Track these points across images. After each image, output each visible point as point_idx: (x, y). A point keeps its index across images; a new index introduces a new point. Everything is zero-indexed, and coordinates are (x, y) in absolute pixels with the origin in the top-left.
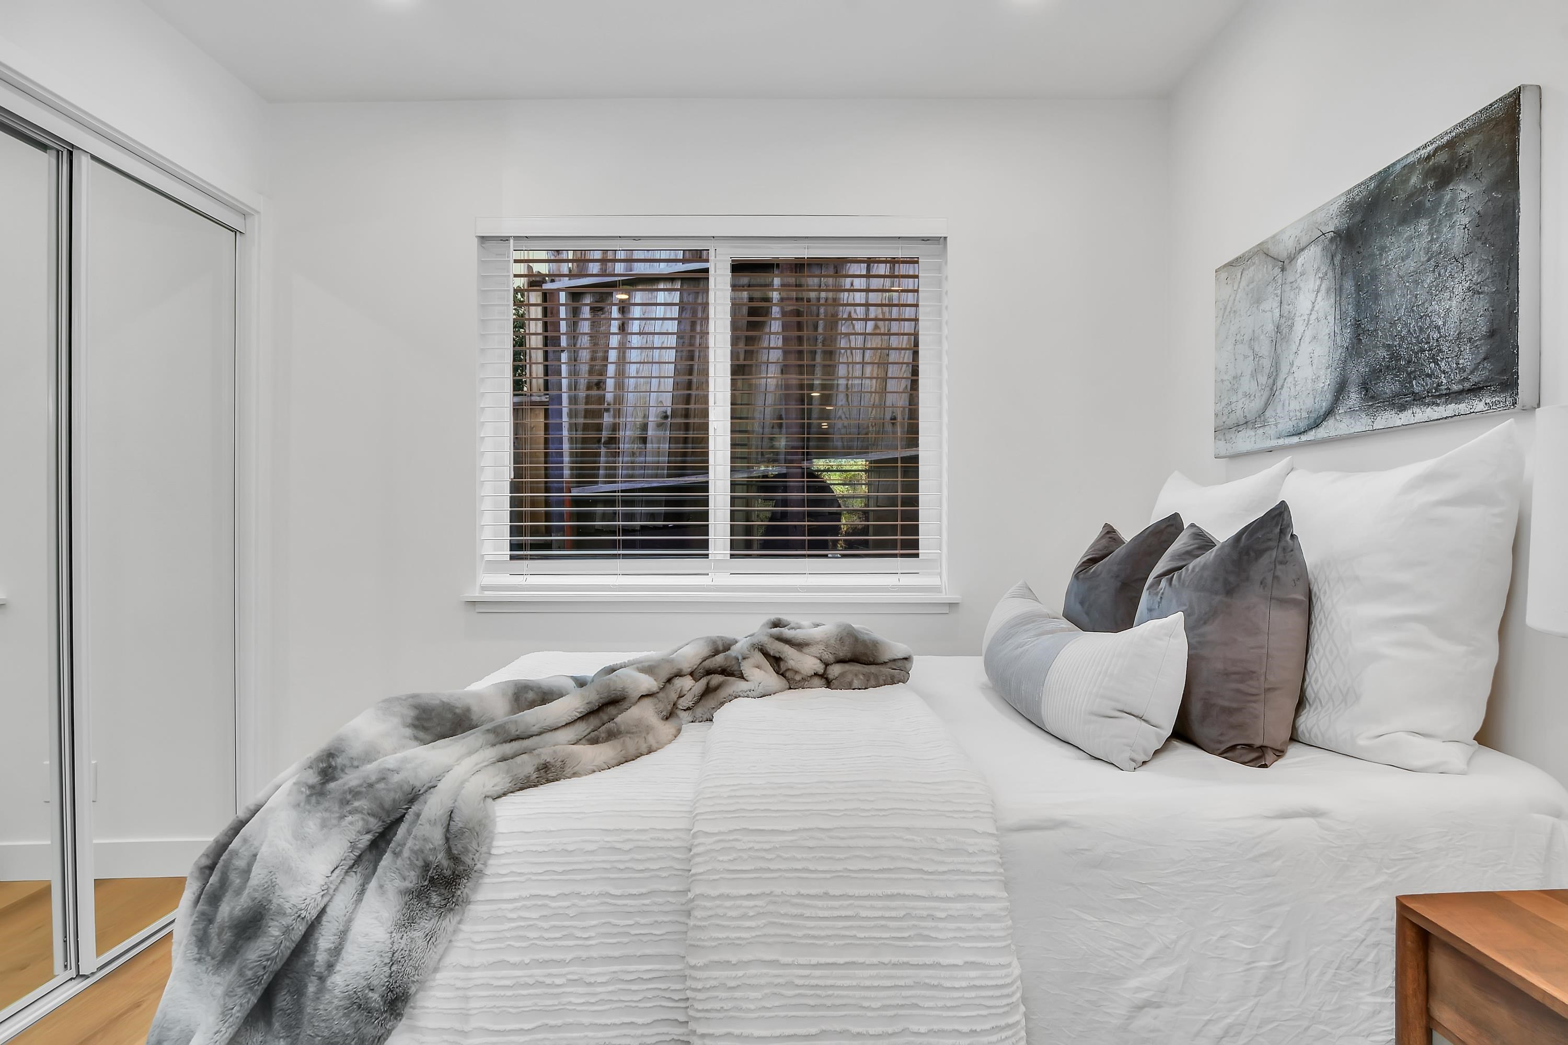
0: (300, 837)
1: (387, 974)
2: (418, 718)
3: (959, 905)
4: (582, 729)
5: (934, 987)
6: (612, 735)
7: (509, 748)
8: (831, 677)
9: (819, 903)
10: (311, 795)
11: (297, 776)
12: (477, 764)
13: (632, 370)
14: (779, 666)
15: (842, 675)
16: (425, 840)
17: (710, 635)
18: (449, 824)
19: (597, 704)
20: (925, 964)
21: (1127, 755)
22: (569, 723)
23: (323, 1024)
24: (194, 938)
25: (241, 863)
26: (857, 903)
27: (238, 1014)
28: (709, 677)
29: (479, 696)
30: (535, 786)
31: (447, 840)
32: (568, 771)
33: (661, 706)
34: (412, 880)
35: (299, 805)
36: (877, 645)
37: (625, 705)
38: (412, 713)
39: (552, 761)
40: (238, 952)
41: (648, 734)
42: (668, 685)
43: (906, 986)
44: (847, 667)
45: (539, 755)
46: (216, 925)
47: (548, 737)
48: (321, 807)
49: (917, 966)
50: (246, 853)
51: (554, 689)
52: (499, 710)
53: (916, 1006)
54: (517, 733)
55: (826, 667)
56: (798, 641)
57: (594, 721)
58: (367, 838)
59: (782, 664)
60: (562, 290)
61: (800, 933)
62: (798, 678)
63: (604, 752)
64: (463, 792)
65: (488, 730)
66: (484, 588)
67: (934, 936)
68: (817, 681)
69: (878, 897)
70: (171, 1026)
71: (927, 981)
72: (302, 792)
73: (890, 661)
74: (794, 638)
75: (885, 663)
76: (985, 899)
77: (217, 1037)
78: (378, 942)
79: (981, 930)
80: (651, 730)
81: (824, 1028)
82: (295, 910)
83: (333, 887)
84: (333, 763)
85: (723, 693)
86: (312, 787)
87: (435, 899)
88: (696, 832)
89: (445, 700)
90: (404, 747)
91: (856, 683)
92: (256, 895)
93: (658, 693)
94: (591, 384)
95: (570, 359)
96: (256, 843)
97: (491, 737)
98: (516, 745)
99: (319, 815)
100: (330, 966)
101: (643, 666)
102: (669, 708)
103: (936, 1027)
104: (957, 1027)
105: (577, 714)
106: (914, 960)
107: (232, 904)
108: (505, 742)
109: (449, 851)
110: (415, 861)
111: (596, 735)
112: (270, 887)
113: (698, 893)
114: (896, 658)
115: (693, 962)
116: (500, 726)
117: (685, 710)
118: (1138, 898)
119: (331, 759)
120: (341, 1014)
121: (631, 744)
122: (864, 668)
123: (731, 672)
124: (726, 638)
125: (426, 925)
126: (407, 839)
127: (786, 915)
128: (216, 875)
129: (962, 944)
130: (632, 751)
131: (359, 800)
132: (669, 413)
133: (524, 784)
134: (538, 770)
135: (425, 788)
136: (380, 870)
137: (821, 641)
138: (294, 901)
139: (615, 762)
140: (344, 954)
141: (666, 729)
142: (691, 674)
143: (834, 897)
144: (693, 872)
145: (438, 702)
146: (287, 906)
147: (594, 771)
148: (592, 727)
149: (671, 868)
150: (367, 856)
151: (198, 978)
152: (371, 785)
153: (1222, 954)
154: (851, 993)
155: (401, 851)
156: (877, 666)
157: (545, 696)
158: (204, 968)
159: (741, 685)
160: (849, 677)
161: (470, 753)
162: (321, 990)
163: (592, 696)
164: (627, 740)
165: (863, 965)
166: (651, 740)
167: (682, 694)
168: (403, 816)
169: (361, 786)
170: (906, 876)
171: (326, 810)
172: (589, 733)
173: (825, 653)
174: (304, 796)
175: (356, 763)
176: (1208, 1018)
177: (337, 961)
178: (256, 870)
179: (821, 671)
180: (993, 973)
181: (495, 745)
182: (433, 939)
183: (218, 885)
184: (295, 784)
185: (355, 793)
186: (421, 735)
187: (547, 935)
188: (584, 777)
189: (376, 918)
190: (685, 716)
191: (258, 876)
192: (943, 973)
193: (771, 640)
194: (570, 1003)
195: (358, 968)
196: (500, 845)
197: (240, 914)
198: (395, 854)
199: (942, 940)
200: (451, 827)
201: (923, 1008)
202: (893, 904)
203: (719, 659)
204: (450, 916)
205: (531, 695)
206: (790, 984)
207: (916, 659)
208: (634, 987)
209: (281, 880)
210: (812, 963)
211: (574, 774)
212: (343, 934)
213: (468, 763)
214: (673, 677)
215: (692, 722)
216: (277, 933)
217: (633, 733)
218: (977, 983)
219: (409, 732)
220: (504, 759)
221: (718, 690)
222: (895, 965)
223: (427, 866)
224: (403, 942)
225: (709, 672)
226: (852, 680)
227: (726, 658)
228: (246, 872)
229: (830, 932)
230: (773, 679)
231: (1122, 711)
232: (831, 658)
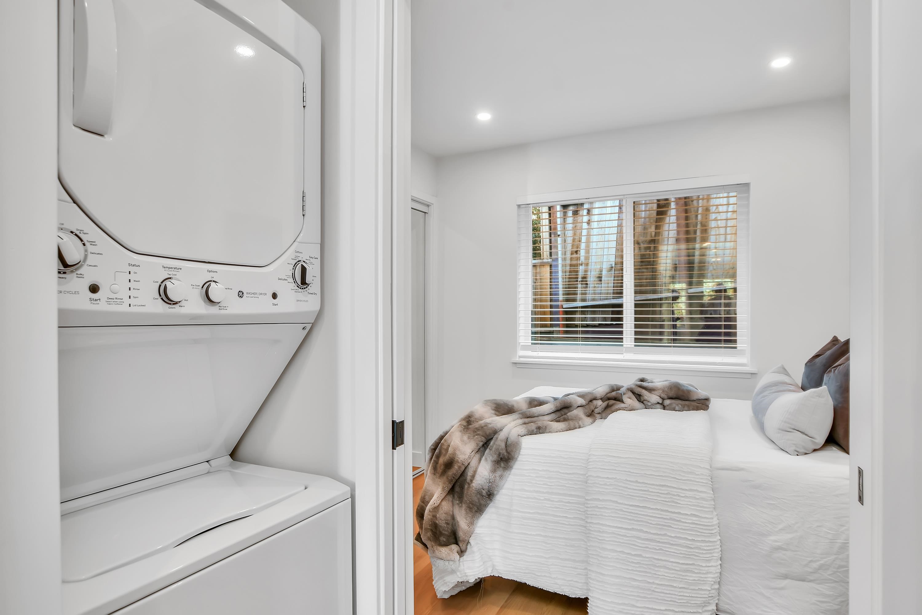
0: (462, 441)
1: (488, 486)
2: (496, 407)
3: (690, 493)
4: (553, 416)
5: (678, 521)
6: (565, 420)
7: (527, 420)
8: (665, 404)
9: (635, 484)
10: (465, 428)
11: (460, 423)
12: (516, 424)
13: (594, 245)
14: (640, 398)
15: (670, 404)
16: (500, 446)
17: (611, 383)
18: (506, 442)
19: (560, 408)
20: (675, 512)
21: (794, 448)
22: (549, 414)
23: (469, 497)
24: (433, 468)
25: (445, 447)
26: (648, 486)
27: (447, 490)
28: (609, 401)
29: (517, 402)
30: (535, 434)
31: (506, 447)
32: (547, 430)
33: (586, 411)
34: (495, 457)
35: (461, 431)
36: (690, 392)
37: (571, 409)
38: (495, 406)
39: (542, 426)
40: (445, 473)
41: (579, 421)
42: (590, 402)
43: (666, 518)
44: (673, 401)
45: (537, 424)
46: (439, 464)
47: (541, 418)
48: (468, 432)
49: (672, 512)
50: (446, 444)
51: (545, 401)
52: (524, 406)
53: (670, 527)
54: (530, 415)
55: (663, 400)
56: (649, 388)
57: (558, 414)
58: (481, 444)
59: (641, 398)
60: (558, 205)
61: (626, 493)
62: (649, 404)
63: (561, 425)
64: (511, 432)
65: (520, 413)
66: (520, 357)
67: (679, 502)
68: (658, 406)
69: (657, 485)
70: (428, 491)
71: (675, 518)
72: (462, 427)
73: (697, 400)
74: (647, 386)
75: (694, 401)
76: (701, 492)
77: (441, 495)
78: (485, 475)
79: (698, 503)
80: (581, 419)
81: (633, 527)
82: (462, 462)
83: (472, 457)
84: (470, 420)
85: (614, 408)
86: (464, 426)
87: (502, 465)
88: (590, 454)
89: (505, 402)
90: (492, 417)
91: (677, 408)
92: (451, 456)
93: (585, 406)
94: (573, 252)
95: (562, 240)
96: (449, 442)
97: (521, 416)
98: (529, 419)
99: (467, 435)
100: (471, 481)
101: (580, 395)
102: (590, 412)
103: (678, 535)
104: (686, 537)
105: (552, 411)
106: (670, 510)
107: (443, 459)
108: (525, 418)
109: (507, 450)
110: (496, 452)
111: (559, 419)
112: (454, 454)
113: (589, 475)
114: (700, 398)
115: (587, 498)
116: (524, 412)
117: (598, 414)
118: (776, 504)
119: (470, 418)
120: (475, 495)
121: (572, 423)
122: (682, 402)
123: (618, 399)
124: (618, 385)
125: (499, 473)
126: (494, 445)
127: (620, 486)
128: (438, 450)
129: (690, 507)
130: (572, 426)
131: (479, 431)
132: (613, 266)
133: (531, 433)
134: (536, 428)
135: (499, 430)
136: (485, 454)
137: (660, 389)
138: (461, 459)
139: (565, 429)
140: (475, 477)
141: (589, 420)
142: (601, 399)
143: (640, 483)
144: (588, 468)
145: (503, 402)
146: (459, 460)
147: (557, 432)
148: (557, 416)
149: (581, 466)
150: (481, 449)
151: (434, 479)
152: (482, 427)
153: (818, 534)
154: (645, 517)
155: (492, 449)
156: (690, 402)
157: (541, 403)
158: (436, 477)
159: (622, 405)
160: (674, 405)
161: (514, 420)
162: (469, 487)
163: (558, 404)
164: (571, 422)
165: (649, 508)
166: (580, 423)
167: (597, 407)
168: (492, 438)
169: (479, 427)
170: (669, 479)
171: (469, 434)
172: (556, 418)
173: (662, 394)
174: (462, 429)
175: (477, 420)
176: (810, 559)
177: (473, 480)
178: (450, 449)
179: (661, 402)
180: (703, 520)
181: (522, 419)
182: (502, 478)
183: (439, 453)
184: (460, 425)
185: (477, 429)
186: (497, 413)
187: (538, 482)
188: (553, 433)
189: (485, 468)
190: (598, 416)
191: (450, 450)
192: (681, 516)
193: (636, 387)
194: (545, 506)
195: (479, 482)
196: (523, 452)
197: (446, 461)
198: (490, 449)
199: (682, 504)
200: (507, 443)
201: (673, 528)
202: (663, 488)
203: (614, 394)
204: (507, 471)
205: (536, 403)
206: (622, 510)
207: (712, 400)
208: (567, 505)
209: (458, 452)
210: (630, 504)
211: (550, 432)
212: (475, 472)
213: (513, 424)
214: (593, 400)
215: (601, 419)
216: (457, 468)
217: (574, 420)
218: (696, 522)
219: (493, 412)
220: (525, 424)
221: (612, 407)
222: (662, 510)
223: (499, 454)
224: (493, 477)
225: (609, 399)
226: (675, 407)
227: (617, 394)
228: (447, 450)
229: (637, 495)
230: (636, 403)
231: (794, 429)
232: (666, 397)
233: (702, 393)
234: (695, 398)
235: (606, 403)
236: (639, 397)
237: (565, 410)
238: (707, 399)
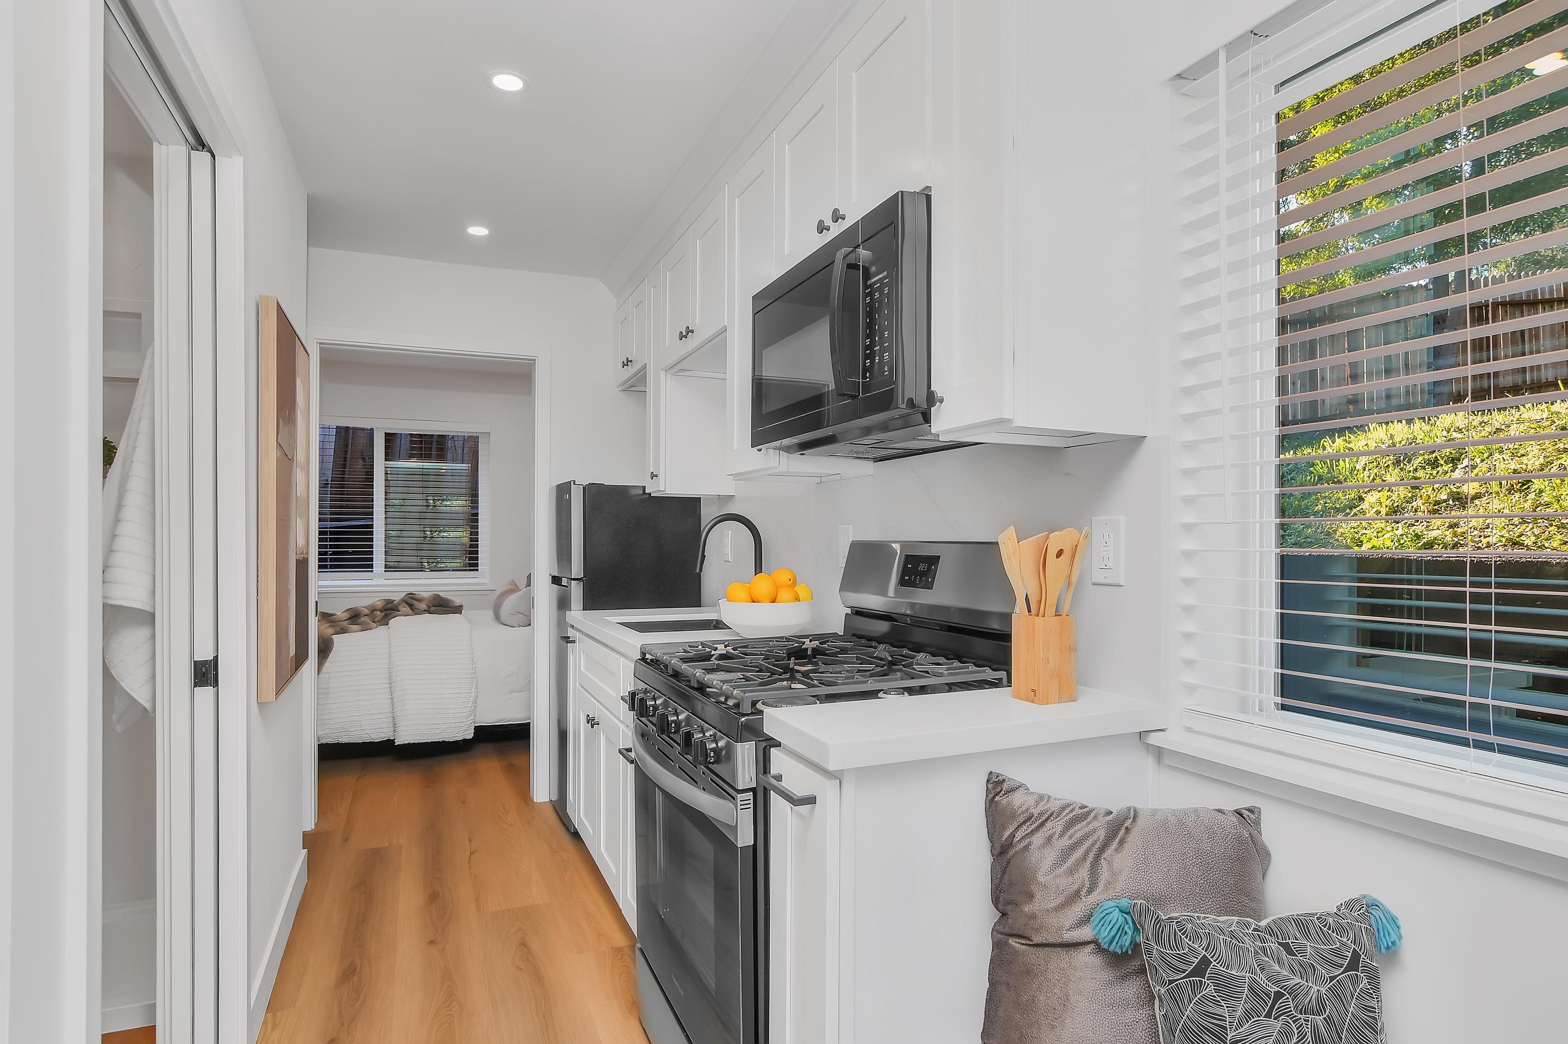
4: (349, 621)
6: (358, 624)
8: (431, 611)
15: (435, 610)
19: (352, 615)
22: (346, 620)
30: (341, 633)
33: (371, 618)
36: (448, 601)
37: (360, 616)
39: (344, 628)
42: (372, 612)
44: (436, 608)
45: (341, 626)
55: (429, 607)
62: (419, 610)
68: (426, 612)
73: (454, 606)
74: (417, 598)
80: (369, 624)
85: (391, 616)
93: (370, 614)
102: (374, 618)
105: (347, 617)
111: (354, 623)
114: (457, 605)
117: (379, 620)
121: (363, 626)
122: (443, 608)
123: (394, 609)
124: (394, 598)
130: (364, 628)
133: (338, 633)
134: (341, 629)
137: (426, 599)
139: (359, 630)
141: (375, 624)
142: (381, 609)
148: (352, 621)
156: (449, 608)
159: (398, 613)
163: (350, 613)
166: (369, 626)
167: (377, 615)
172: (352, 623)
173: (428, 603)
179: (428, 609)
188: (352, 633)
190: (381, 622)
193: (408, 599)
203: (390, 605)
207: (465, 606)
211: (349, 632)
214: (374, 611)
215: (384, 624)
217: (363, 624)
221: (389, 615)
225: (385, 610)
226: (438, 612)
227: (392, 605)
230: (408, 610)
231: (518, 612)
232: (431, 605)
233: (457, 601)
234: (452, 605)
235: (383, 614)
236: (411, 606)
237: (356, 618)
238: (461, 606)
